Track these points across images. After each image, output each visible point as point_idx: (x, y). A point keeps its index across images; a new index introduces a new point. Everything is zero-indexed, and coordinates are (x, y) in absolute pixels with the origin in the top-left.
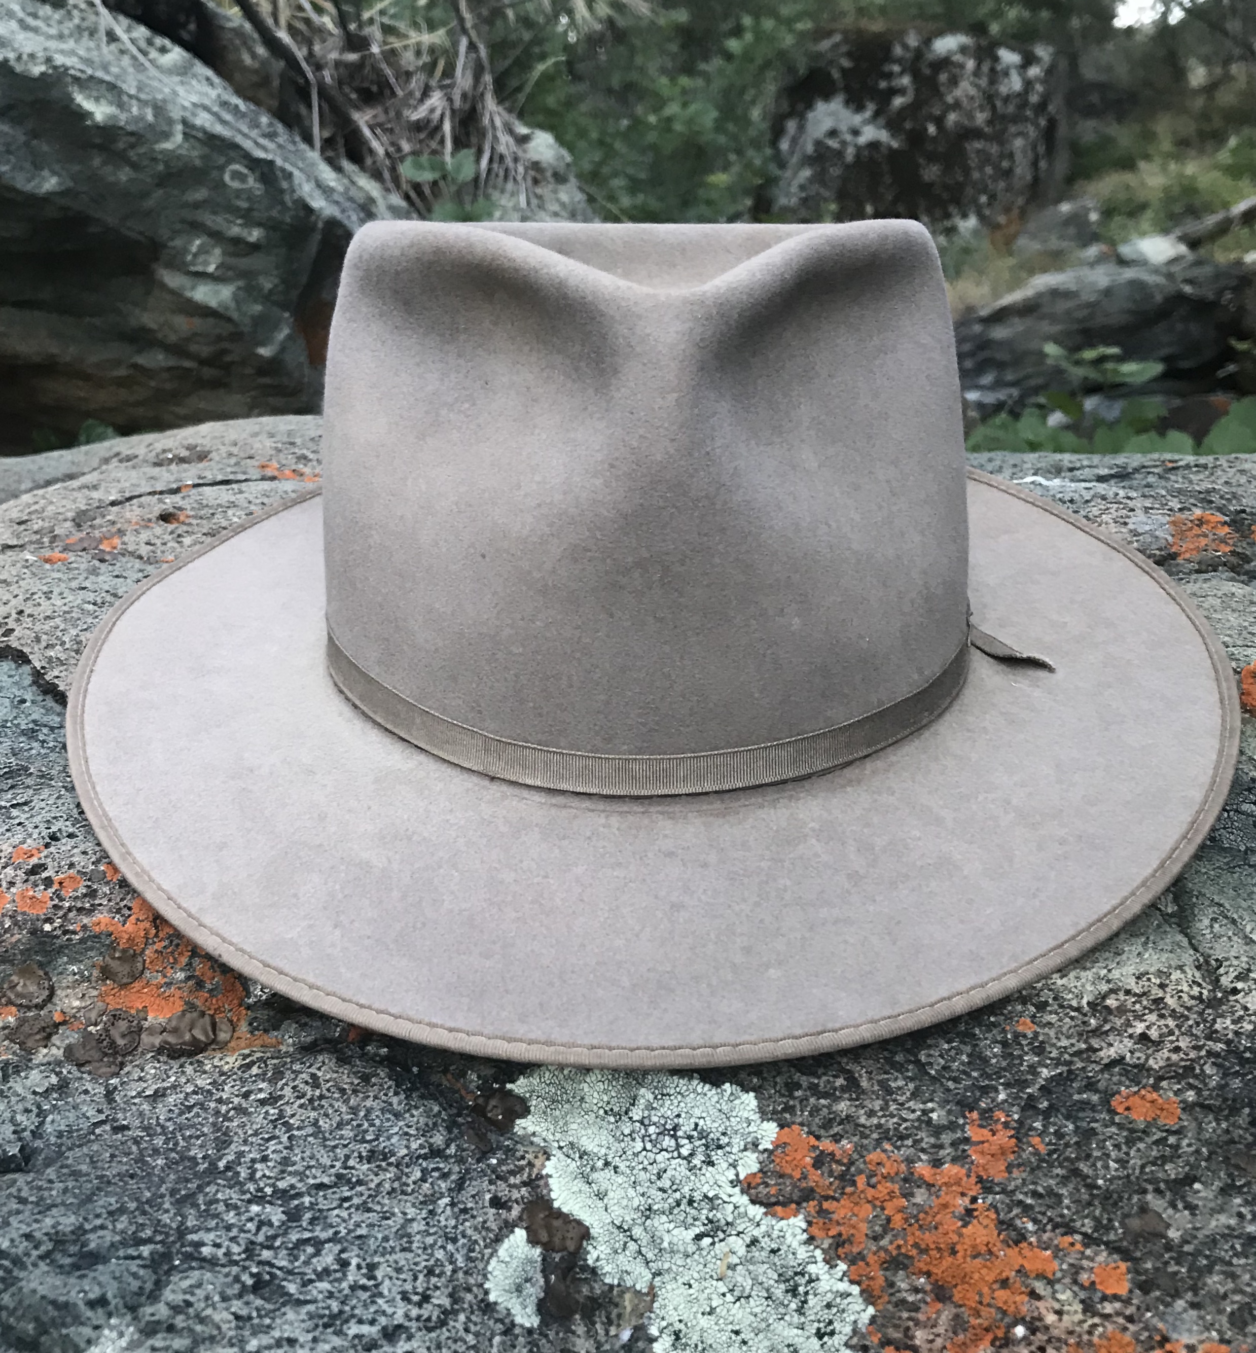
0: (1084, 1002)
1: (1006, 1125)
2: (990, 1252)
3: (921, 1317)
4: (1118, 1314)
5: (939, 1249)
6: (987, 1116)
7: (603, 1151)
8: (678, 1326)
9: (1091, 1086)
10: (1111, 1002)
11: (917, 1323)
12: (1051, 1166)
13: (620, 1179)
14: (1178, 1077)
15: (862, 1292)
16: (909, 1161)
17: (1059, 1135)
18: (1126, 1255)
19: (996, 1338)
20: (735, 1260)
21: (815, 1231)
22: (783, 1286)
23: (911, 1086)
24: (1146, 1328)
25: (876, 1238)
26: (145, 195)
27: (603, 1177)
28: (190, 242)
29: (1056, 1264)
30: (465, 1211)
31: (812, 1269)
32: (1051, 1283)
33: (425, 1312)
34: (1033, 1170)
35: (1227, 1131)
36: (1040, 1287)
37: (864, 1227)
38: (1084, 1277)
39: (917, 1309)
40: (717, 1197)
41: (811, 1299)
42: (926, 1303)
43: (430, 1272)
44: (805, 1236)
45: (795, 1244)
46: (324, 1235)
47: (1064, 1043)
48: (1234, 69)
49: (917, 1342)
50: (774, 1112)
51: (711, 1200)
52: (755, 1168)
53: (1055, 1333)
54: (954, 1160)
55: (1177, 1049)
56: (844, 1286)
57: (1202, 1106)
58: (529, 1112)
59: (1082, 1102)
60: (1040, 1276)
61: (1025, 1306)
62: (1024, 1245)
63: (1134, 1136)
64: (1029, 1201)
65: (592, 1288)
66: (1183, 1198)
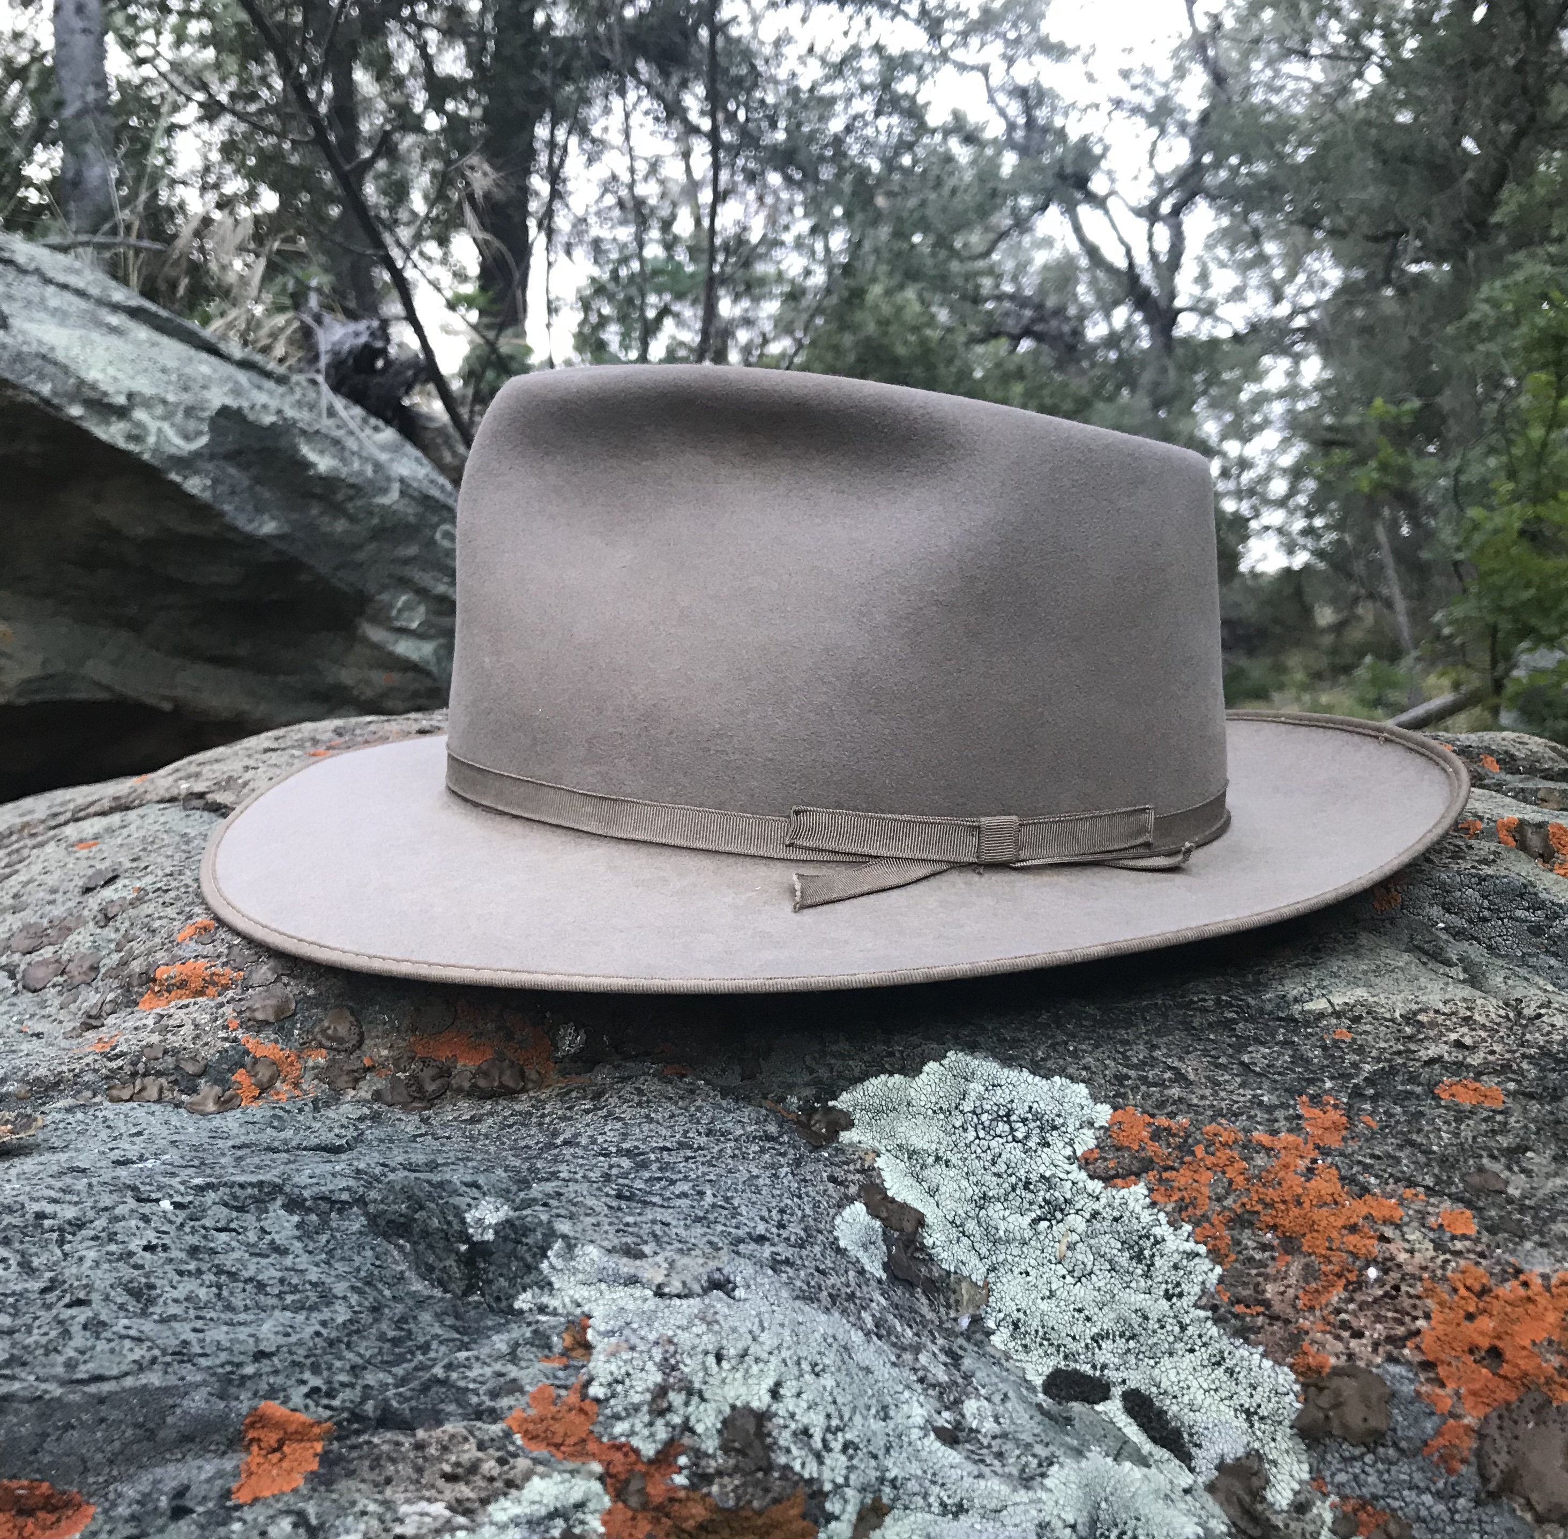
0: (1397, 1015)
1: (1336, 1107)
2: (1336, 1203)
3: (1271, 1271)
4: (1469, 1251)
5: (1284, 1202)
6: (1315, 1100)
7: (934, 1146)
8: (1016, 1315)
9: (1413, 1079)
10: (1422, 1017)
11: (1267, 1278)
12: (1385, 1137)
13: (952, 1172)
14: (1496, 1073)
15: (1209, 1251)
16: (1247, 1131)
17: (1390, 1115)
18: (1469, 1204)
19: (1349, 1283)
20: (1075, 1237)
21: (1157, 1197)
22: (1127, 1254)
23: (1238, 1080)
24: (1498, 1262)
25: (1219, 1200)
26: (358, 547)
27: (934, 1174)
28: (396, 598)
29: (1401, 1211)
30: (805, 1181)
31: (1157, 1231)
32: (1398, 1227)
33: (785, 1234)
34: (1367, 1140)
35: (1552, 1113)
36: (1389, 1232)
37: (1206, 1191)
38: (1432, 1221)
39: (1266, 1266)
40: (1054, 1175)
41: (1158, 1262)
42: (1273, 1258)
43: (782, 1211)
44: (1148, 1200)
45: (1138, 1209)
46: (674, 1177)
47: (1383, 1045)
48: (1360, 611)
49: (1268, 1295)
50: (1107, 1096)
51: (1047, 1179)
52: (1092, 1144)
53: (1409, 1269)
54: (1290, 1131)
55: (1493, 1052)
56: (1190, 1246)
57: (1524, 1094)
58: (853, 1125)
59: (1406, 1092)
60: (1387, 1222)
61: (1376, 1248)
62: (1367, 1197)
63: (1461, 1116)
64: (1368, 1161)
65: (930, 1271)
66: (1518, 1163)
